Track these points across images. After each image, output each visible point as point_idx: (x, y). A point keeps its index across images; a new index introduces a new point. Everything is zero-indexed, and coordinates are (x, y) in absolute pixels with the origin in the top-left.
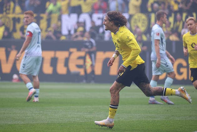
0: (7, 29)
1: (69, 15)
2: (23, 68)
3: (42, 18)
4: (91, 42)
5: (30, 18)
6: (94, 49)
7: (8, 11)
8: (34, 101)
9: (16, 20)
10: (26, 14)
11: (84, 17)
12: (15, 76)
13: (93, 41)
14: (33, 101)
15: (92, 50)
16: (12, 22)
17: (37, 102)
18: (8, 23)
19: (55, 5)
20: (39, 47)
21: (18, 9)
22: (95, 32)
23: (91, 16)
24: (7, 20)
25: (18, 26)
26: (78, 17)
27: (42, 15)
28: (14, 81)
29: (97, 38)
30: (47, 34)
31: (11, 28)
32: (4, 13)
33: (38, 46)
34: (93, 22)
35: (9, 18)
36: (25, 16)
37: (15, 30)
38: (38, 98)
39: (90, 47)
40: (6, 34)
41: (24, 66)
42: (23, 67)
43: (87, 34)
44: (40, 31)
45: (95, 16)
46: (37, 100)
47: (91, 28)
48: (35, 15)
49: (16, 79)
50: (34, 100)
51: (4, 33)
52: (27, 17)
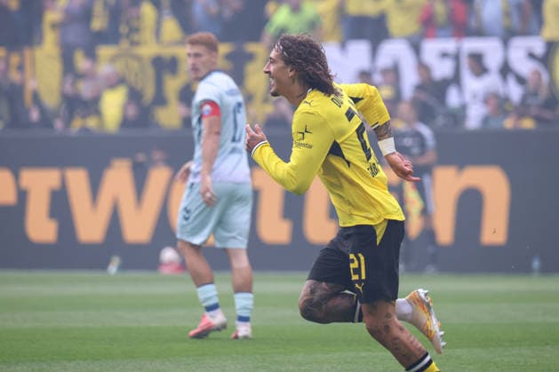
0: (134, 96)
1: (343, 46)
2: (185, 222)
3: (250, 57)
4: (419, 136)
5: (205, 58)
6: (430, 157)
7: (136, 37)
8: (236, 337)
9: (165, 66)
10: (193, 43)
11: (395, 51)
12: (169, 255)
13: (425, 131)
14: (233, 335)
15: (423, 161)
16: (150, 72)
17: (246, 337)
18: (136, 75)
19: (296, 9)
20: (240, 152)
21: (171, 28)
22: (432, 101)
23: (416, 48)
24: (135, 65)
25: (173, 85)
26: (374, 52)
27: (252, 48)
28: (166, 271)
29: (440, 121)
30: (269, 109)
31: (149, 92)
32: (124, 44)
33: (234, 150)
34: (423, 68)
35: (138, 58)
36: (188, 49)
37: (160, 100)
38: (248, 324)
39: (416, 150)
40: (132, 112)
41: (187, 216)
42: (186, 219)
43: (404, 108)
44: (240, 99)
45: (432, 48)
46: (246, 330)
47: (420, 88)
48: (224, 49)
49: (170, 263)
50: (237, 331)
51: (125, 108)
52: (197, 55)
